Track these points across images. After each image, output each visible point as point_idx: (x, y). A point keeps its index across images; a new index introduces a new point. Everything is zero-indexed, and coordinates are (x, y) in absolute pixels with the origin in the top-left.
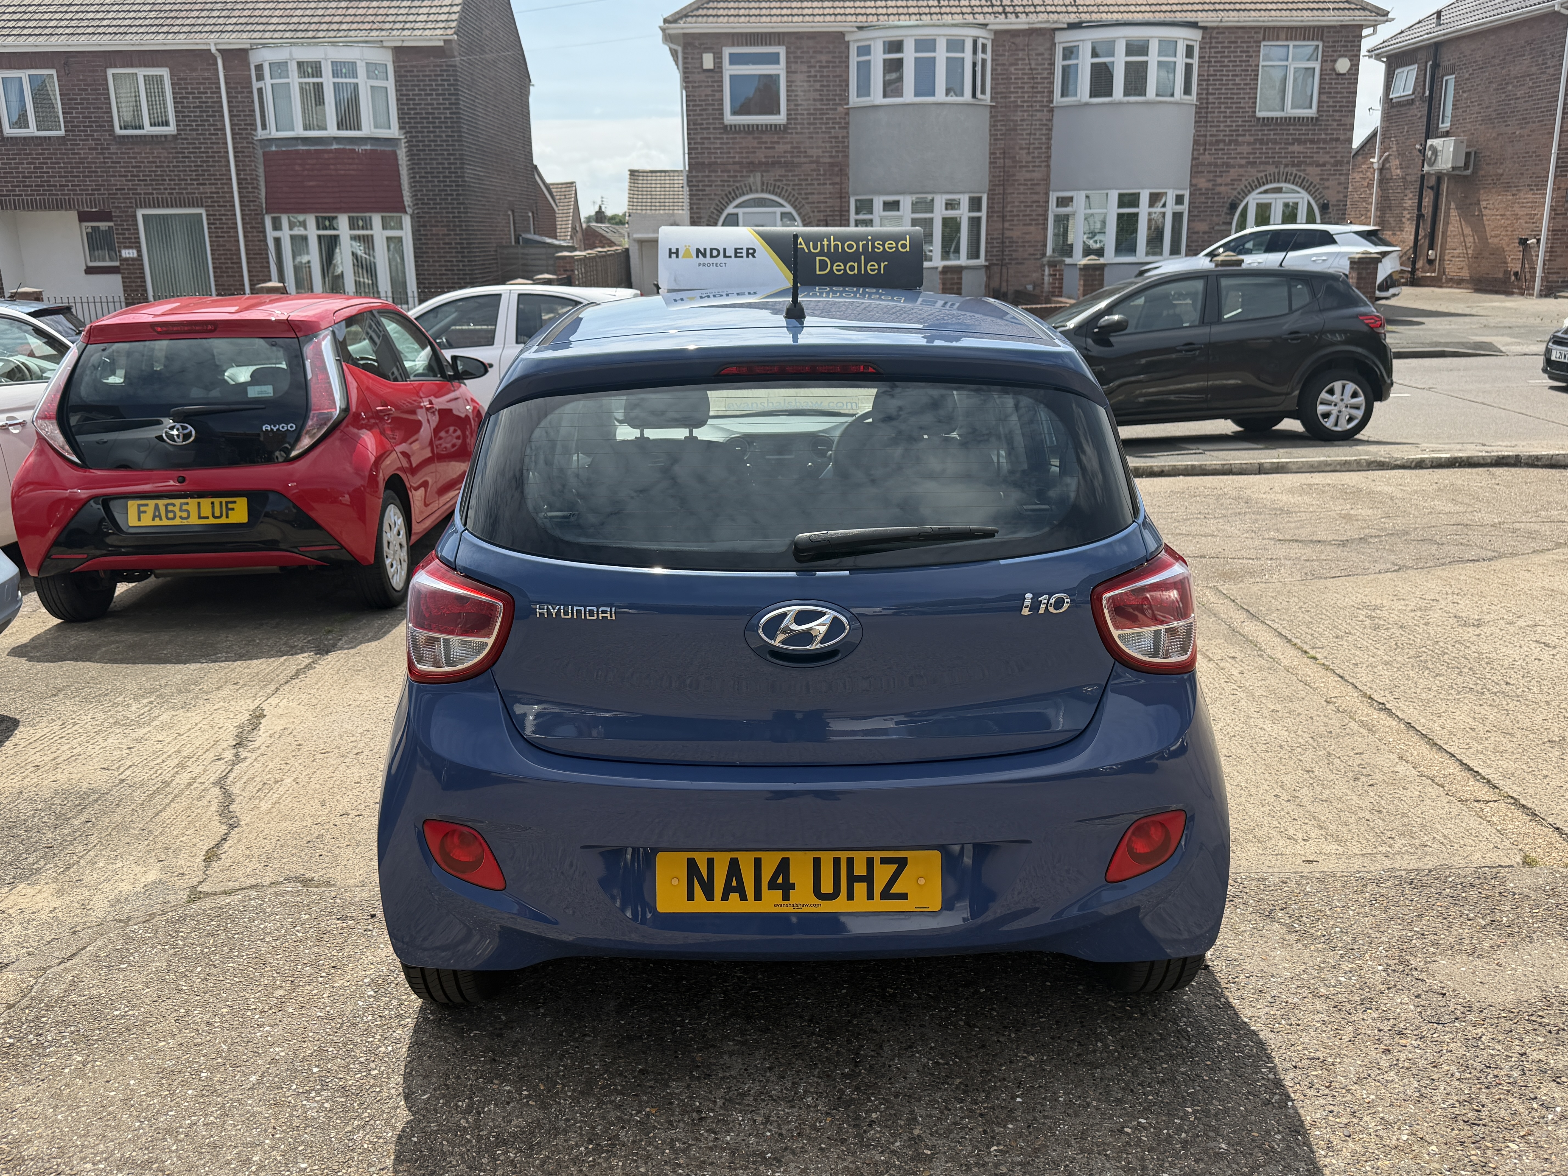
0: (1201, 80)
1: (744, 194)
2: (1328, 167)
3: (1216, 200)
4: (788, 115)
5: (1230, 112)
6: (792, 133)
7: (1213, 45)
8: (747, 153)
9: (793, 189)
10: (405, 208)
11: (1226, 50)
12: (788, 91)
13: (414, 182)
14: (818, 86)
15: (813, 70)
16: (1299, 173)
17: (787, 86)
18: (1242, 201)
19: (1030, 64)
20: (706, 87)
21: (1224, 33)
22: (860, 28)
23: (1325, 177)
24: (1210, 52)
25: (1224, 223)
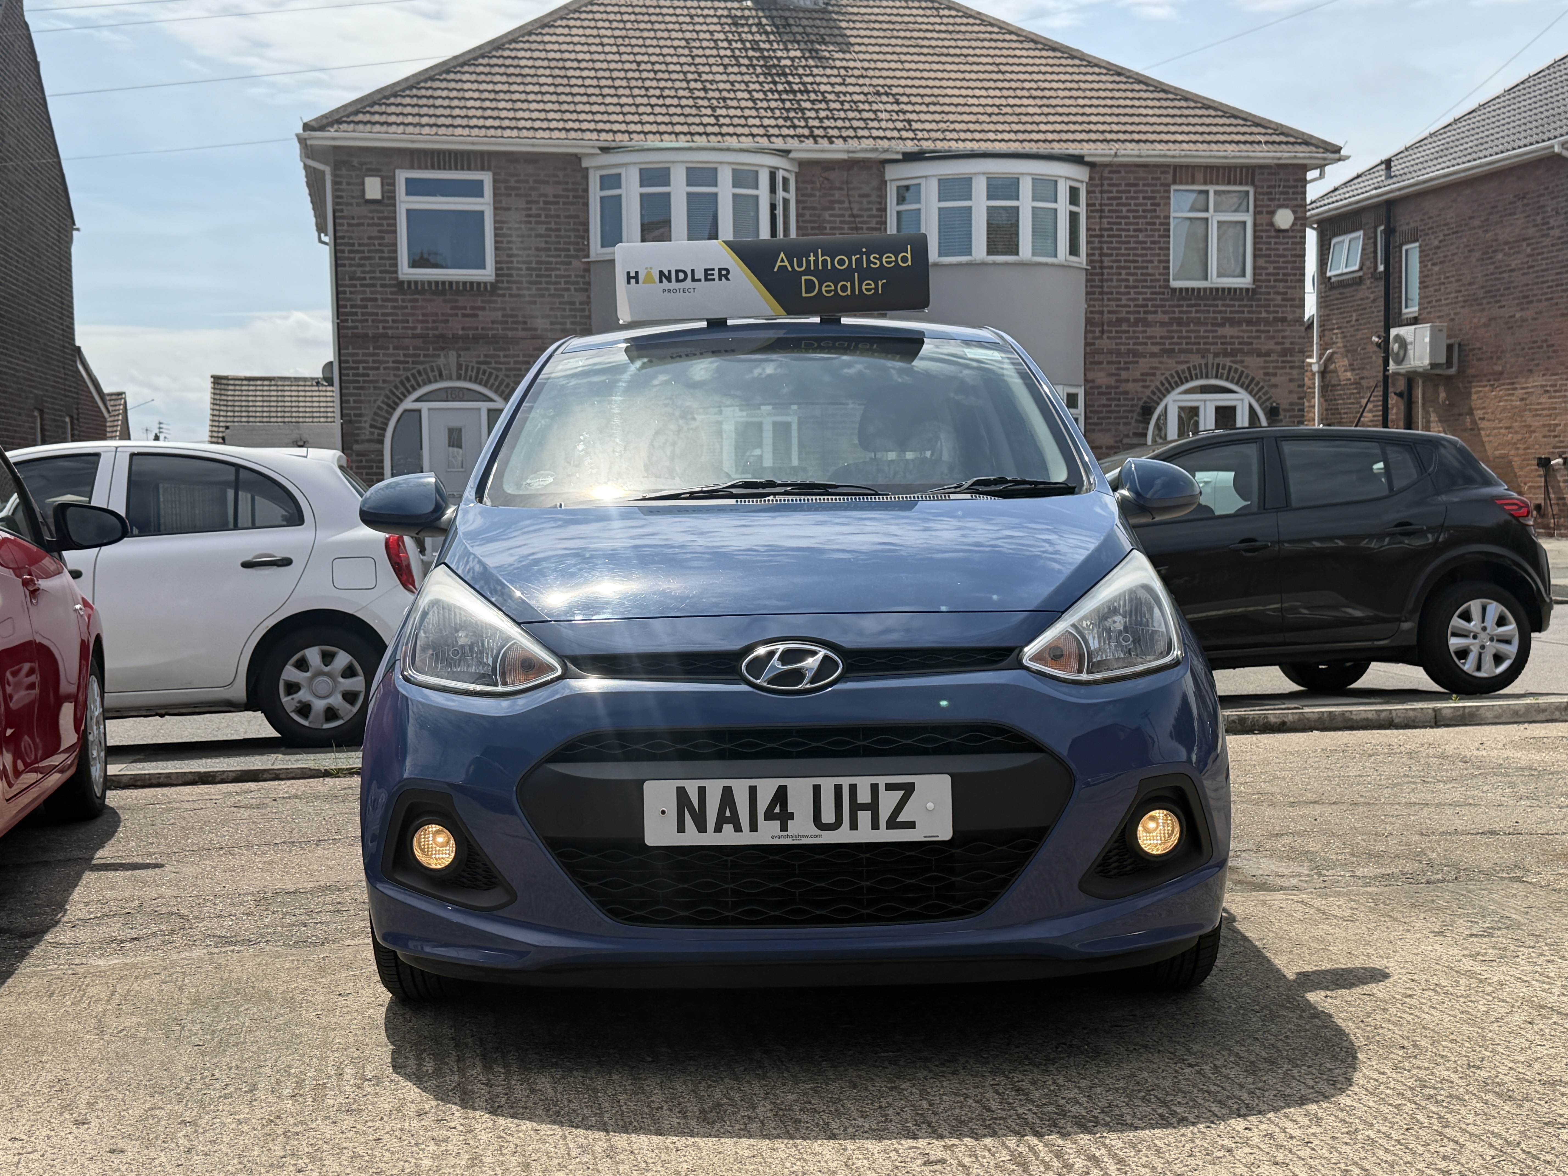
0: (1091, 236)
1: (431, 382)
2: (1274, 357)
3: (1122, 402)
4: (497, 269)
5: (1134, 281)
6: (504, 295)
7: (1106, 188)
8: (434, 322)
11: (1124, 196)
12: (496, 235)
14: (542, 229)
15: (534, 207)
16: (1234, 366)
17: (496, 229)
18: (1158, 404)
19: (851, 209)
20: (369, 225)
21: (1119, 172)
22: (605, 150)
23: (1271, 371)
24: (1102, 198)
25: (1135, 434)
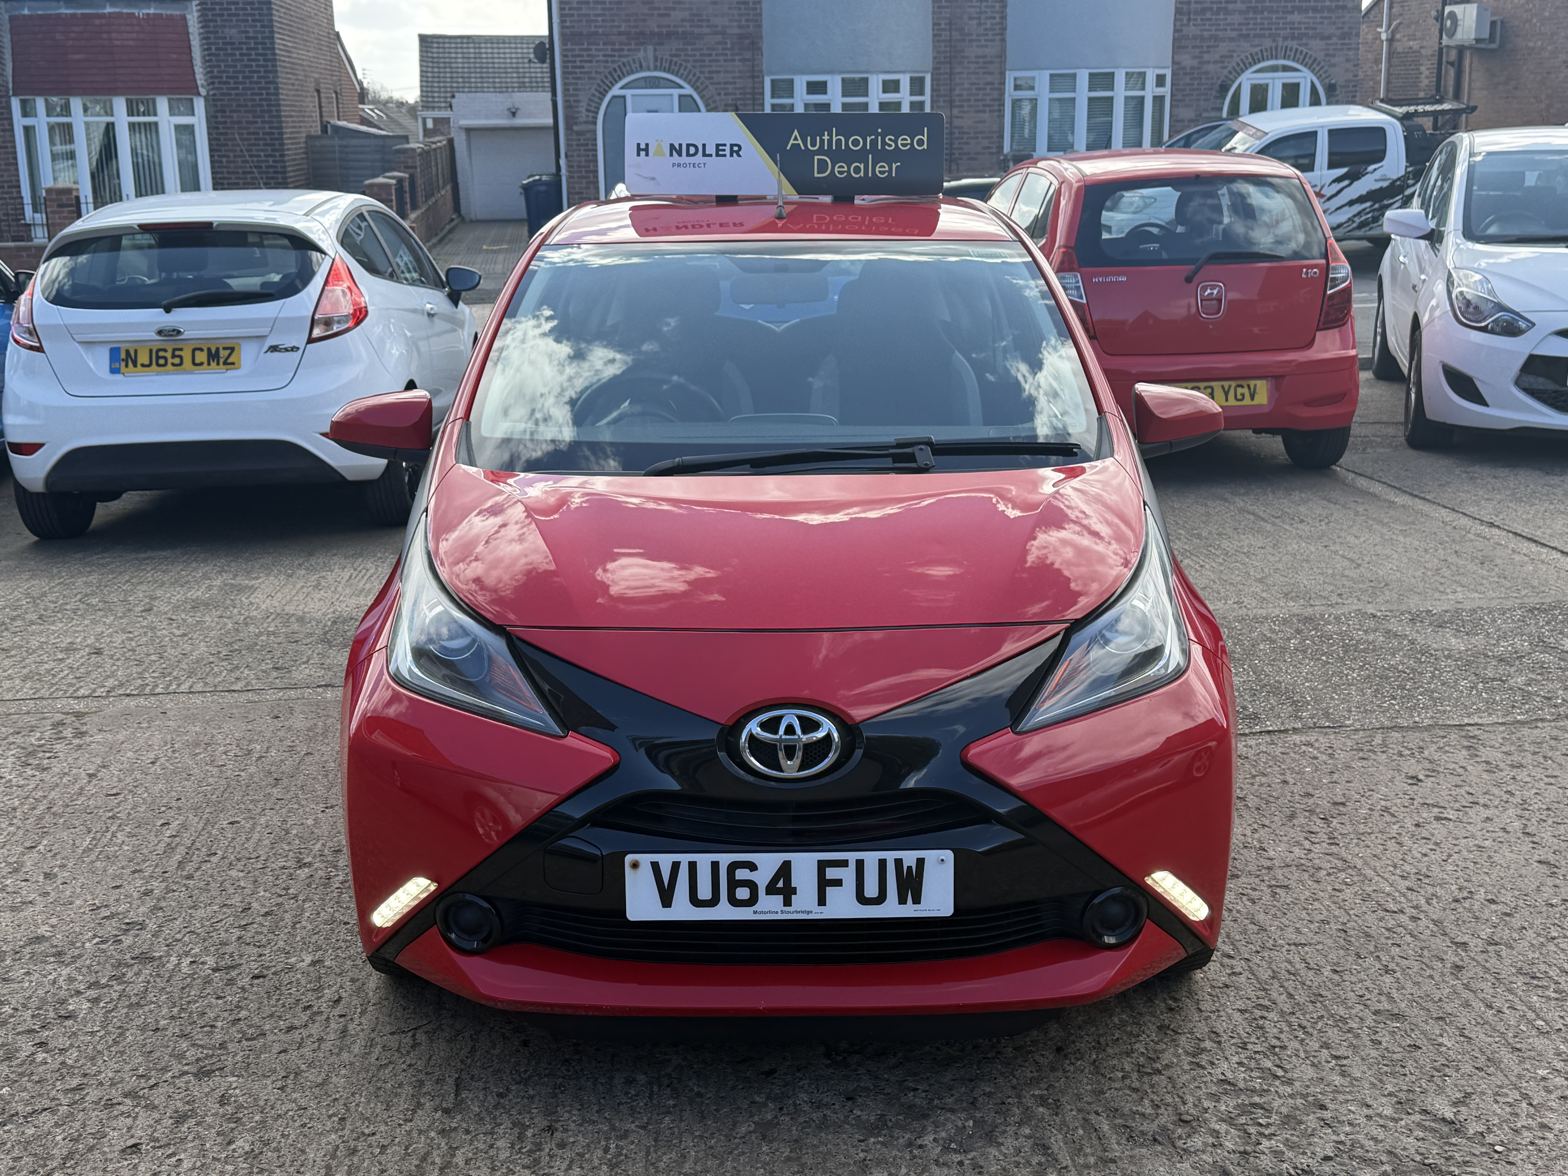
1: (632, 72)
2: (1334, 40)
3: (1203, 81)
8: (635, 21)
9: (694, 67)
10: (197, 87)
13: (209, 55)
16: (1300, 48)
18: (1233, 82)
23: (1331, 52)
25: (1213, 109)
